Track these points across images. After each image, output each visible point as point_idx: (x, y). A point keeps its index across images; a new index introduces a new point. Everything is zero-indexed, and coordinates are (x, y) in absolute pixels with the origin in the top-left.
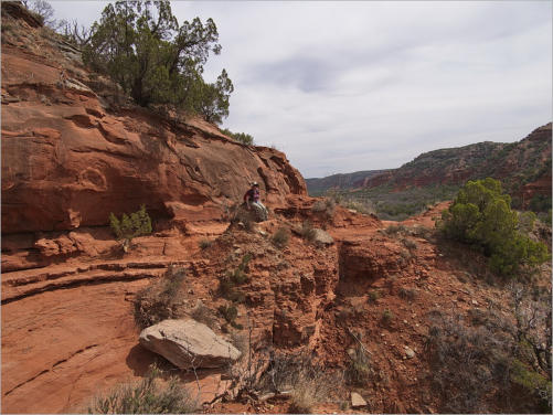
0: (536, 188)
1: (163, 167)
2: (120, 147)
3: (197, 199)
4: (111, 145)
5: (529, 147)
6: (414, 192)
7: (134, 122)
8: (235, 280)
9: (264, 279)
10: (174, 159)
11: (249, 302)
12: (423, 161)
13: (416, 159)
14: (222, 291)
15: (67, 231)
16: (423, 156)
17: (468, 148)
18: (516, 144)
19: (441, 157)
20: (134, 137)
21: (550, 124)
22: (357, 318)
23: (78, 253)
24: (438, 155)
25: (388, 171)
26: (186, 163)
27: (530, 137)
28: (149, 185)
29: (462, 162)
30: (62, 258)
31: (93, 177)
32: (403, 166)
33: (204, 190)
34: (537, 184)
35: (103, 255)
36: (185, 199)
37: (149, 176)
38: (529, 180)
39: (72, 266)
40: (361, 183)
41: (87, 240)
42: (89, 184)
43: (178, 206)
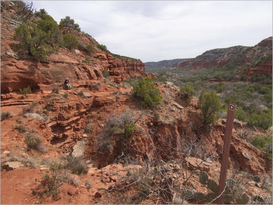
0: (255, 71)
1: (36, 75)
2: (22, 71)
3: (48, 83)
4: (19, 70)
5: (258, 49)
6: (201, 71)
7: (26, 62)
8: (49, 105)
9: (58, 105)
10: (40, 72)
11: (53, 110)
12: (207, 54)
13: (204, 54)
14: (46, 108)
15: (9, 92)
16: (207, 52)
17: (229, 48)
18: (252, 47)
19: (216, 53)
20: (26, 67)
21: (271, 38)
22: (92, 117)
23: (11, 98)
24: (215, 52)
25: (189, 59)
26: (44, 73)
27: (259, 44)
28: (32, 80)
29: (226, 56)
30: (7, 99)
31: (15, 79)
32: (197, 57)
33: (50, 81)
34: (255, 69)
35: (19, 98)
36: (44, 83)
37: (32, 77)
38: (252, 67)
39: (10, 101)
40: (175, 65)
41: (14, 94)
42: (13, 81)
43: (41, 85)
